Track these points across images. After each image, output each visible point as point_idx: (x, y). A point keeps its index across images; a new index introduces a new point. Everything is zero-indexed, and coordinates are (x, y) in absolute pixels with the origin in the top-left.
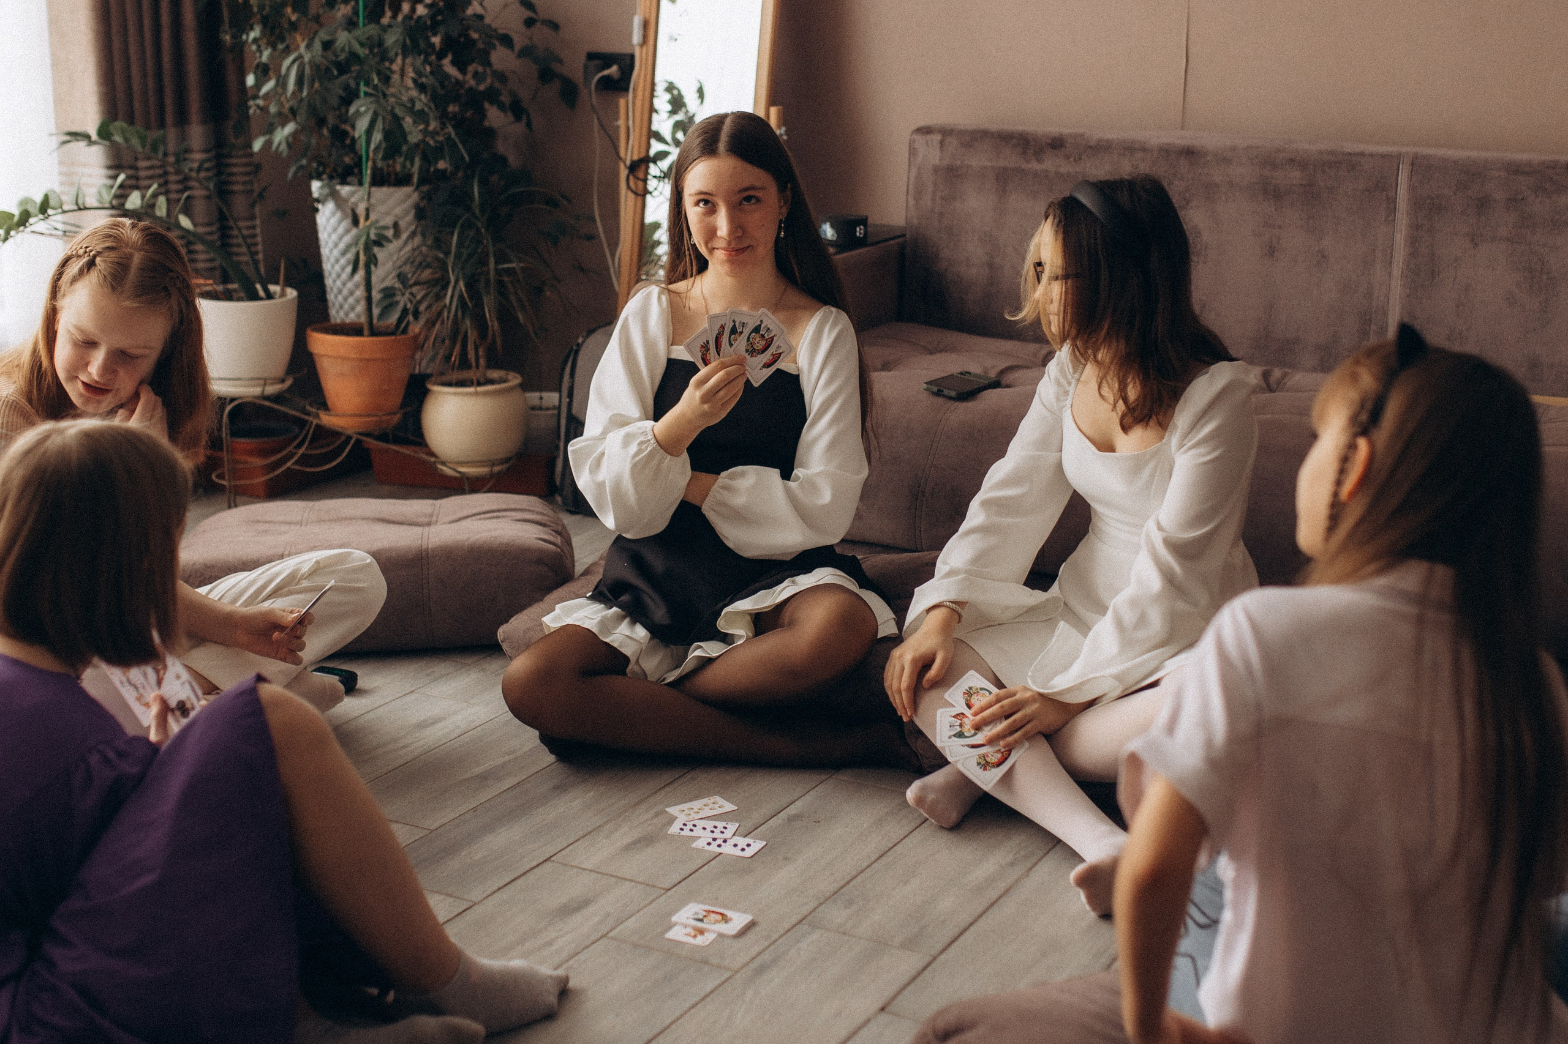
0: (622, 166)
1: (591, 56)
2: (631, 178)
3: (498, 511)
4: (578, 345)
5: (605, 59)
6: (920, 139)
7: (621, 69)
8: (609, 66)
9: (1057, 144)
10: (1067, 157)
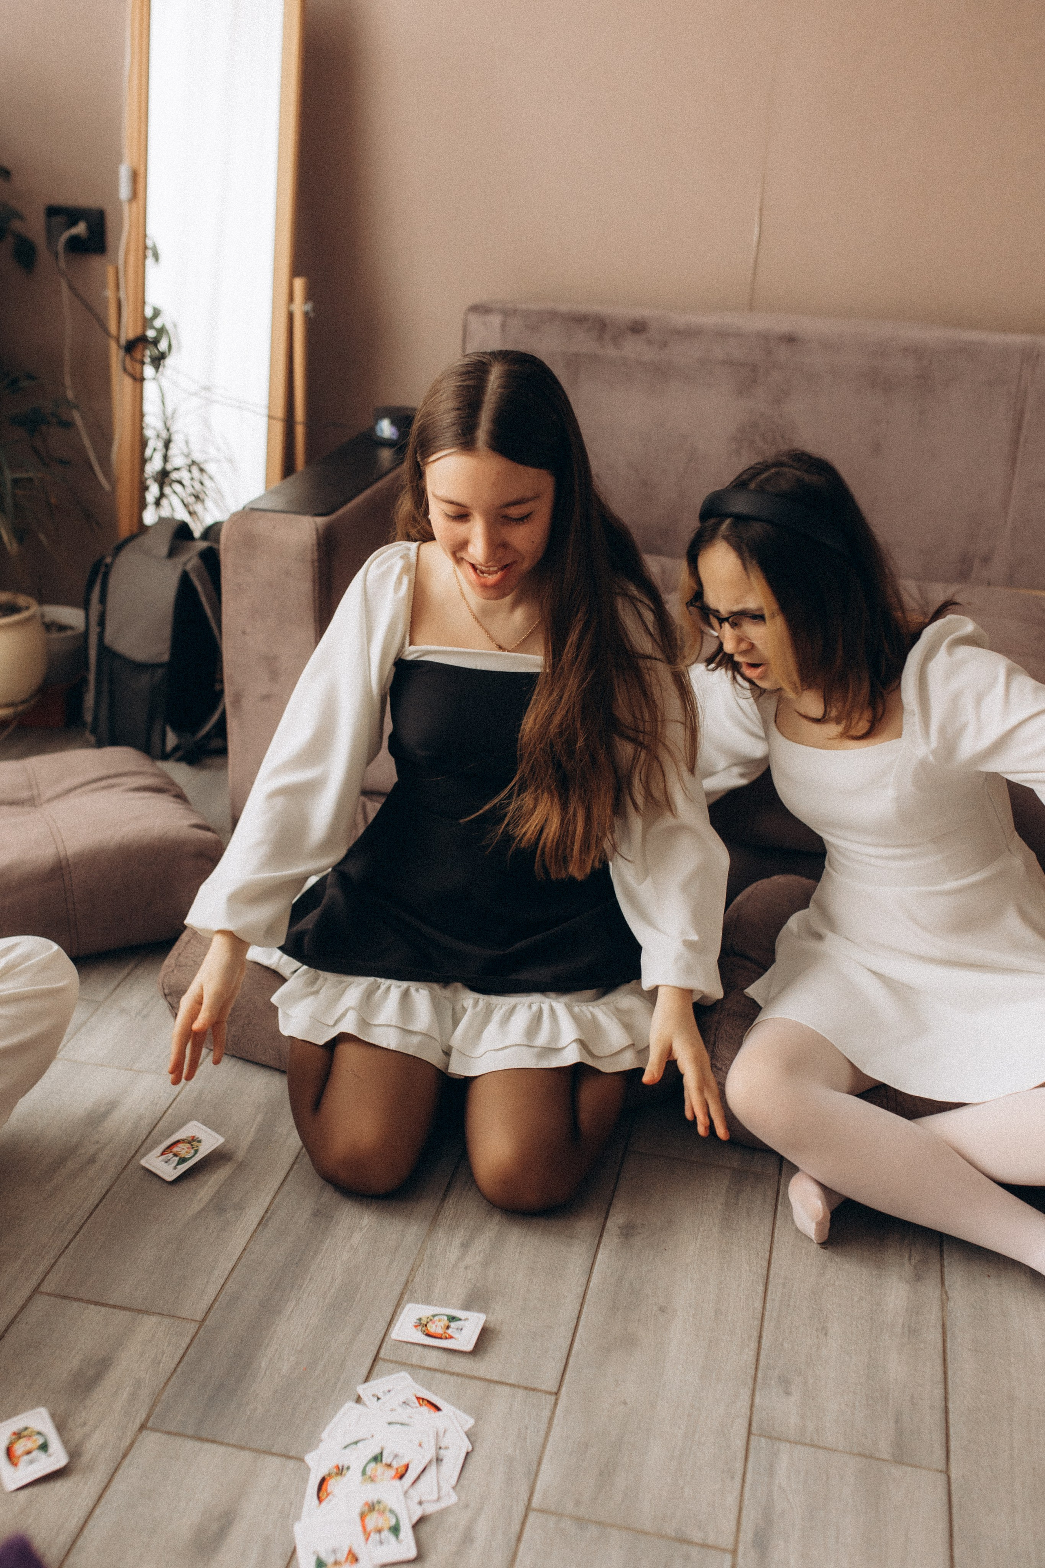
0: (113, 346)
1: (53, 211)
2: (128, 358)
3: (109, 777)
4: (106, 566)
5: (72, 215)
6: (475, 320)
7: (89, 228)
8: (74, 223)
9: (638, 328)
10: (650, 342)
